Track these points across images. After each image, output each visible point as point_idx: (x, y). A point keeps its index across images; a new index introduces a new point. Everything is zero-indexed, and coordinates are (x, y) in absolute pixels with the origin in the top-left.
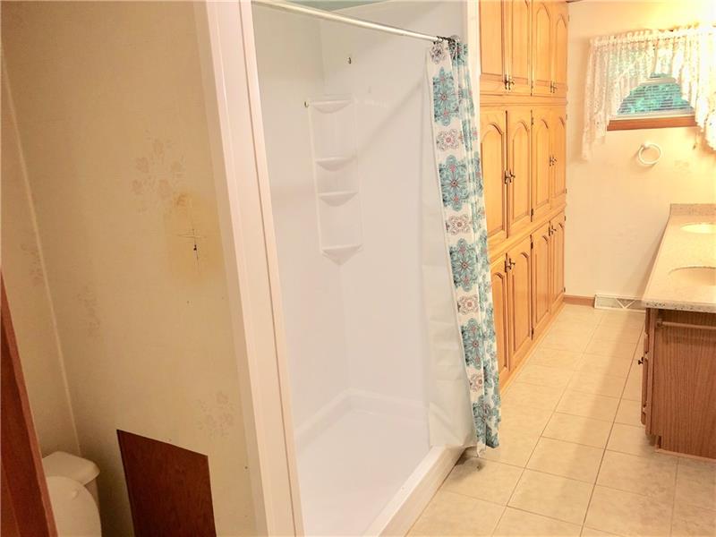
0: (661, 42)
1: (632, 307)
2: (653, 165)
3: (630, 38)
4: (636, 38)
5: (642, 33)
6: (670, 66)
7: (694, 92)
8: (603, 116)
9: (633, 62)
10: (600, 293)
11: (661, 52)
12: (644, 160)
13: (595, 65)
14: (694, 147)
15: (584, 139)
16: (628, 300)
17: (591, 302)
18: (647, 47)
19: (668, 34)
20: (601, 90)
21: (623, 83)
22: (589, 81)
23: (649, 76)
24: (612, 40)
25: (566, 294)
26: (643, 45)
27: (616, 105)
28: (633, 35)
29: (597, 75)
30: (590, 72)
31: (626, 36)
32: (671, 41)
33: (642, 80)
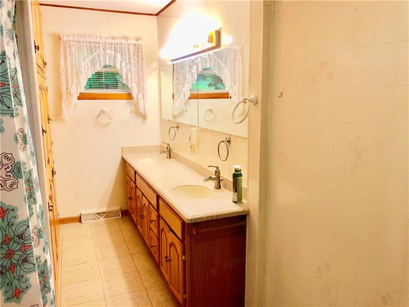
0: (108, 46)
1: (106, 217)
2: (109, 123)
3: (88, 39)
4: (91, 40)
5: (95, 37)
6: (114, 60)
7: (129, 79)
8: (75, 89)
9: (91, 55)
10: (83, 212)
11: (108, 52)
12: (104, 119)
13: (66, 53)
14: (131, 112)
15: (63, 105)
16: (103, 213)
17: (79, 220)
18: (99, 47)
19: (110, 41)
20: (72, 71)
21: (86, 68)
22: (62, 63)
23: (103, 65)
24: (76, 38)
25: (60, 217)
26: (97, 45)
27: (84, 82)
28: (90, 37)
29: (68, 60)
30: (62, 58)
31: (85, 37)
32: (113, 46)
33: (99, 69)
